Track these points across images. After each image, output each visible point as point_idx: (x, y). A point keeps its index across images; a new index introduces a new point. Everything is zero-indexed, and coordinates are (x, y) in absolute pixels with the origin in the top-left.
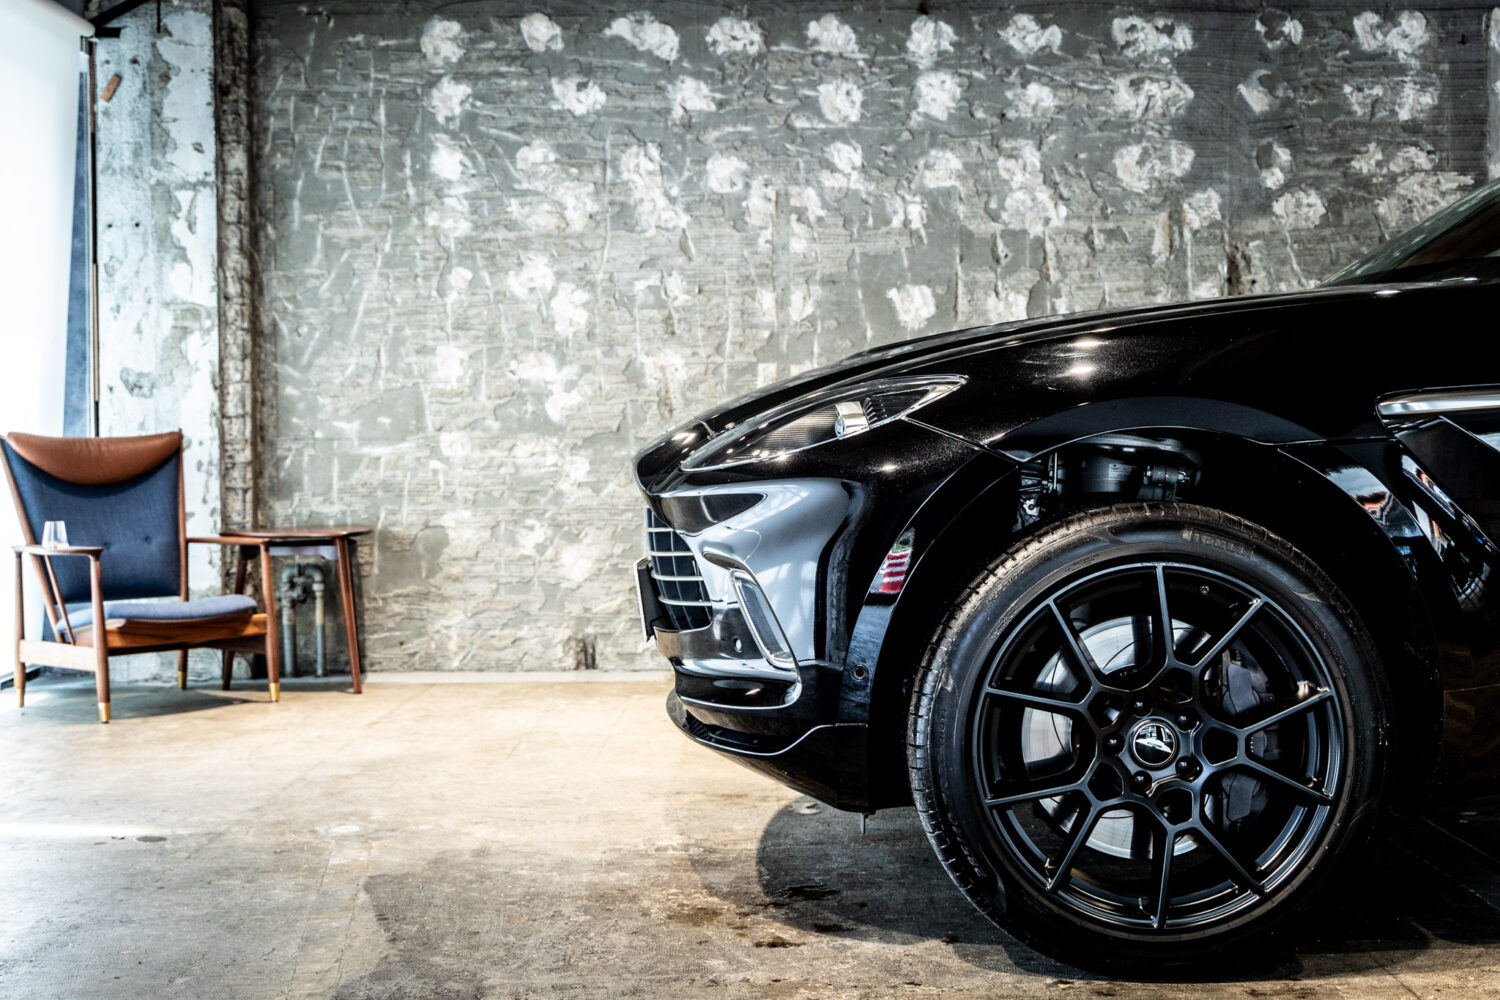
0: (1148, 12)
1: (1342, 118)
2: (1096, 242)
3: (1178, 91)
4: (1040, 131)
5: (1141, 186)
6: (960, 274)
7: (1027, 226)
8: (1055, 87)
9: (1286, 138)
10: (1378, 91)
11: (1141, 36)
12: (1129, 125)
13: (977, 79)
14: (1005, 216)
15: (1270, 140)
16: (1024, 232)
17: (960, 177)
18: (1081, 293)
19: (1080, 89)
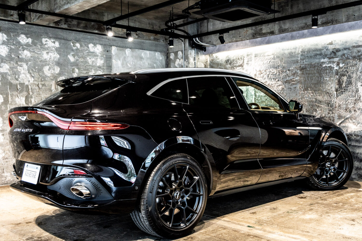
0: (50, 38)
1: (87, 64)
2: (40, 86)
3: (56, 55)
4: (27, 61)
5: (49, 75)
6: (9, 92)
7: (25, 82)
8: (30, 52)
9: (77, 67)
10: (93, 59)
11: (48, 43)
12: (46, 62)
13: (12, 48)
14: (19, 79)
15: (74, 67)
16: (24, 83)
17: (9, 70)
18: (37, 97)
19: (36, 53)
